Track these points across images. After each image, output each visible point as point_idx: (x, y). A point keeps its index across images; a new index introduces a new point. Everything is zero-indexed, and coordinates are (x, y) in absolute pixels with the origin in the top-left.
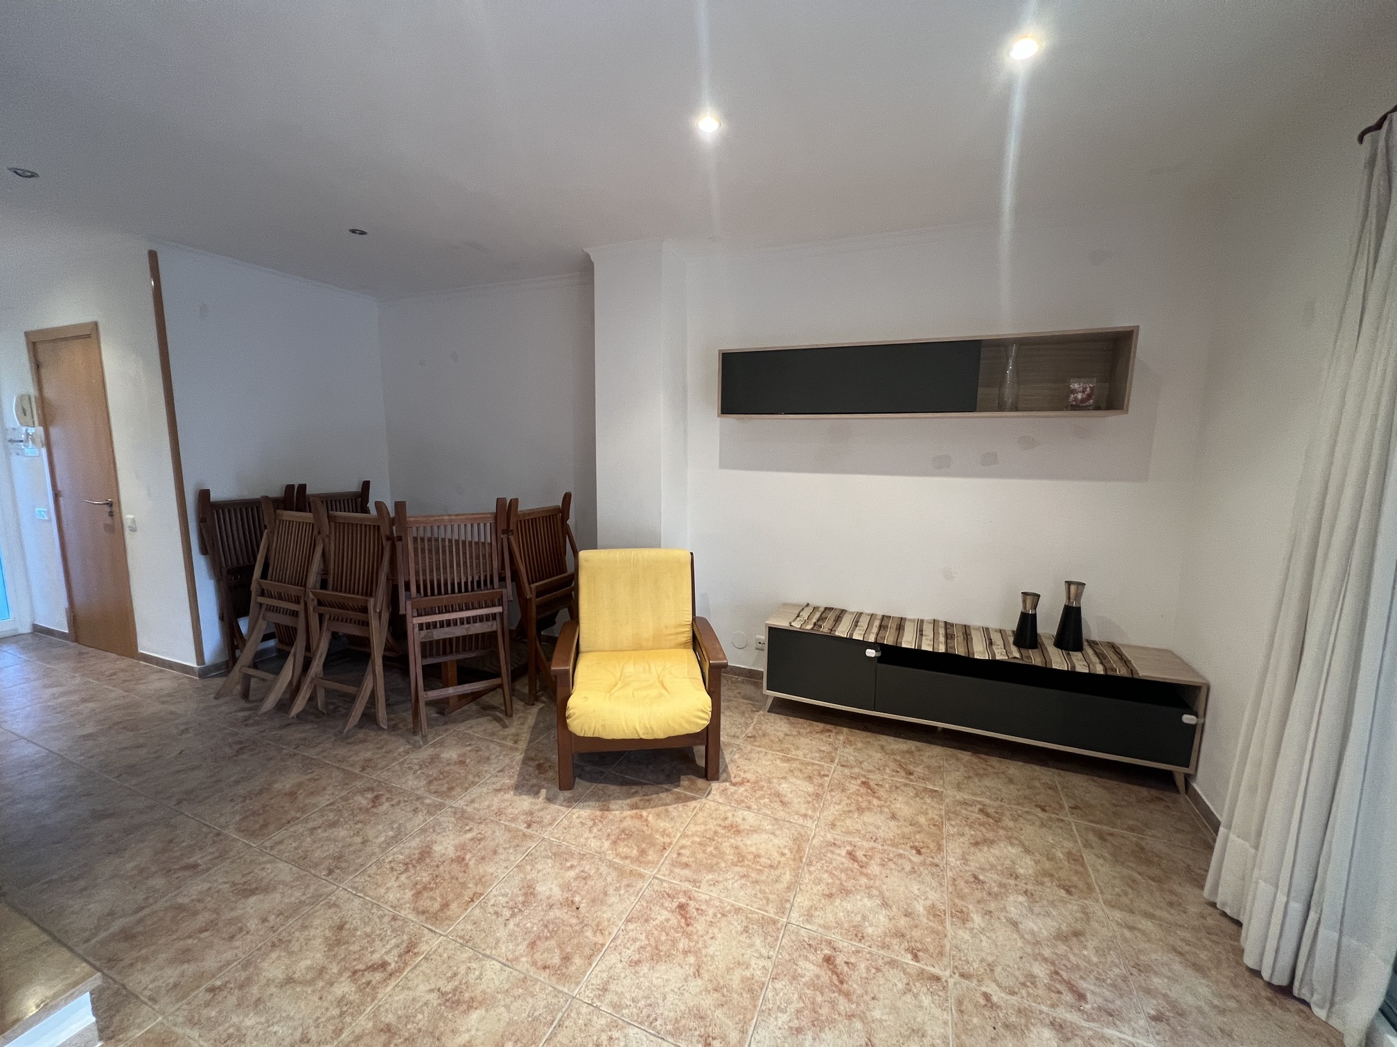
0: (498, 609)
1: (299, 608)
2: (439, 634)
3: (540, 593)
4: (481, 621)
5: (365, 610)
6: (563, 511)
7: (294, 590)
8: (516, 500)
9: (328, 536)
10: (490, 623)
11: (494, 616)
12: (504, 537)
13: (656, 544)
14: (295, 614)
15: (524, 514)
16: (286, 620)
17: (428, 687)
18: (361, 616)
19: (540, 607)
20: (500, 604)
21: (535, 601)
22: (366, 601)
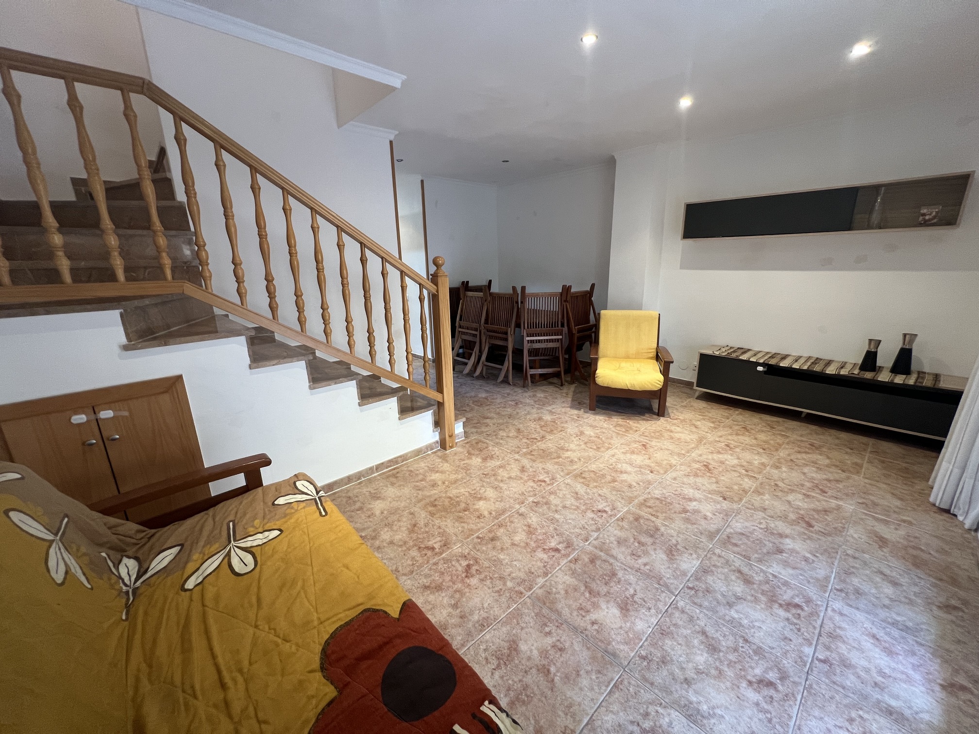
0: (560, 337)
1: (477, 333)
2: (537, 346)
3: (579, 332)
4: (553, 342)
5: (506, 333)
6: (590, 294)
7: (475, 325)
8: (571, 286)
9: (489, 302)
10: (556, 343)
11: (558, 340)
12: (565, 303)
13: (640, 308)
14: (475, 336)
15: (573, 293)
16: (470, 338)
17: (531, 368)
18: (504, 336)
19: (579, 339)
20: (561, 334)
21: (577, 335)
22: (507, 330)
